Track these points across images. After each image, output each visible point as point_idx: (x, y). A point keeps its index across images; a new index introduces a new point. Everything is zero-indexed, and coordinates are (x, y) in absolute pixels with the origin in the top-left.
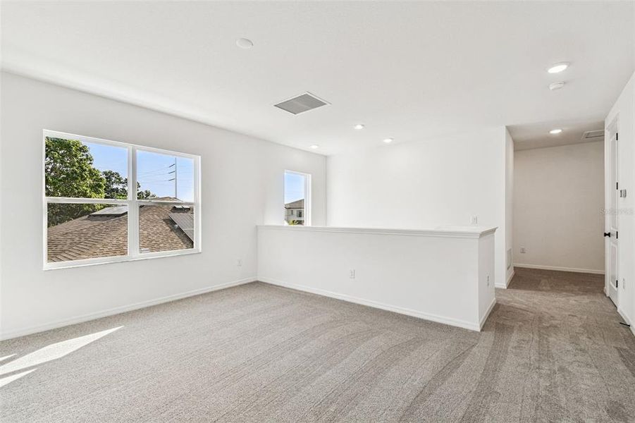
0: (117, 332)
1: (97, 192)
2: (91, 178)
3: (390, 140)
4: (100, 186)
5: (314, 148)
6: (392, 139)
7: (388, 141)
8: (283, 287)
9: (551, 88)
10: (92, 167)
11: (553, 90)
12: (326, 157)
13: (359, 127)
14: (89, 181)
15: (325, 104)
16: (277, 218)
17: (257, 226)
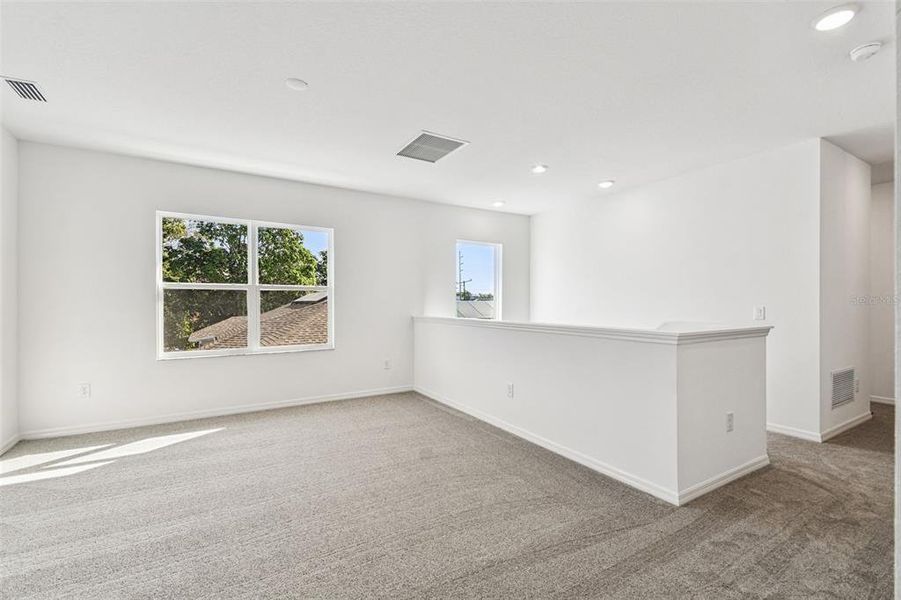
0: (214, 433)
1: (308, 276)
2: (302, 259)
3: (610, 184)
4: (311, 269)
5: (498, 205)
6: (612, 181)
7: (606, 185)
8: (436, 402)
9: (854, 57)
10: (303, 246)
11: (860, 58)
12: (529, 217)
13: (539, 169)
14: (301, 264)
15: (462, 144)
16: (442, 308)
17: (412, 318)
